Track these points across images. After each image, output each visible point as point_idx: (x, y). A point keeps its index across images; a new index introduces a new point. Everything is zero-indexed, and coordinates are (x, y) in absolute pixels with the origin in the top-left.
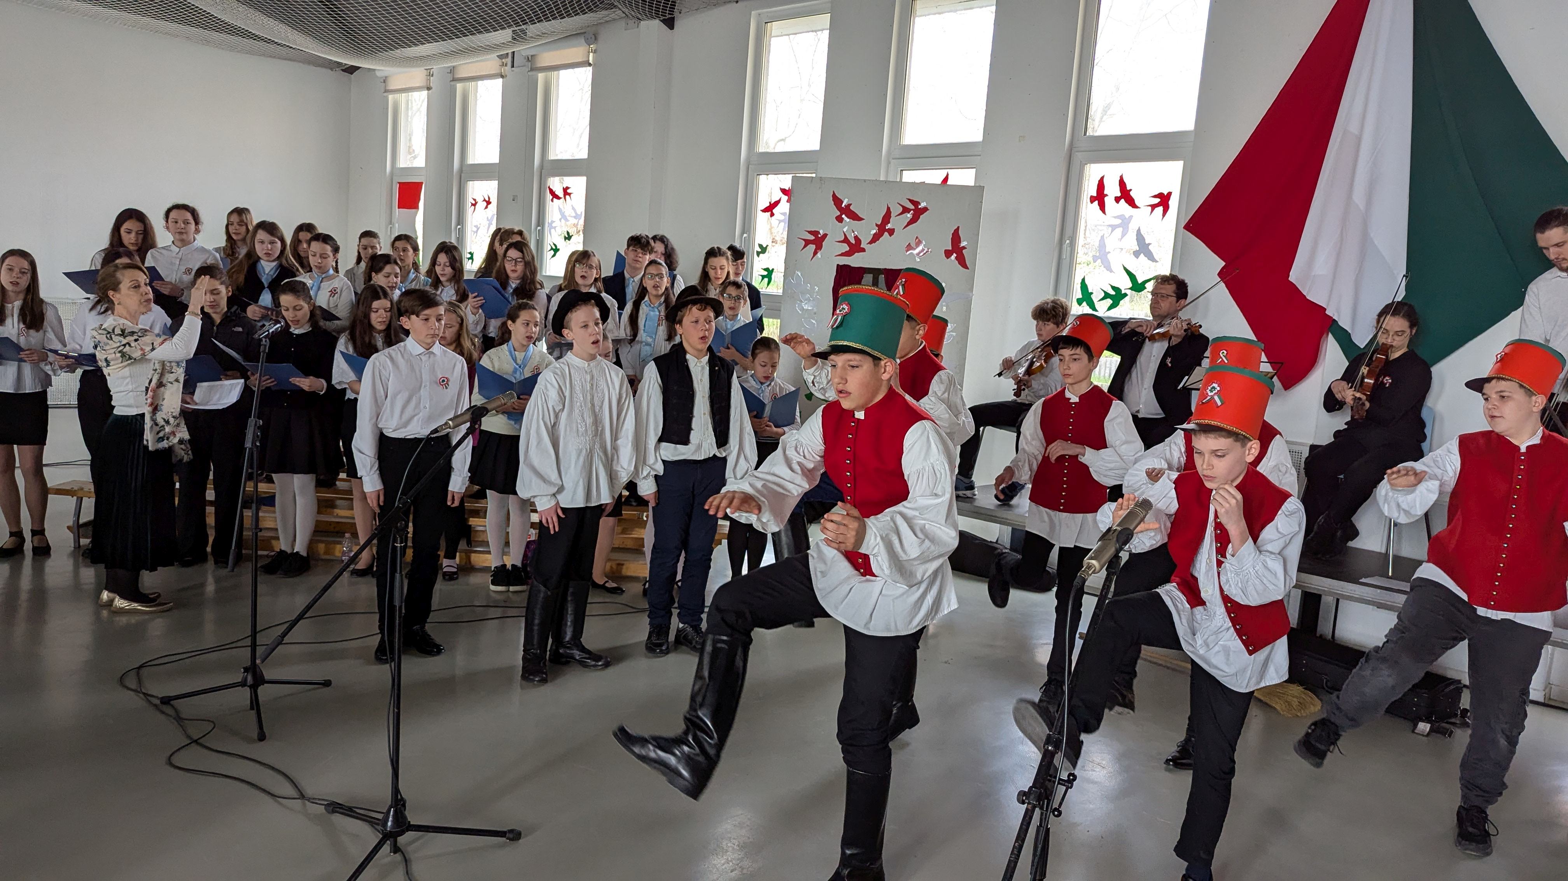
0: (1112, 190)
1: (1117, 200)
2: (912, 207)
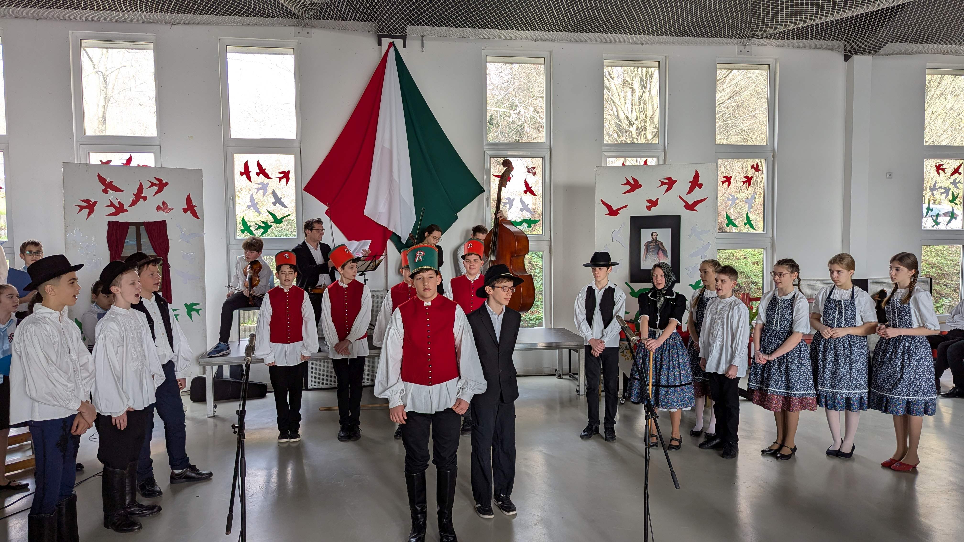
0: (254, 169)
1: (258, 174)
2: (158, 183)
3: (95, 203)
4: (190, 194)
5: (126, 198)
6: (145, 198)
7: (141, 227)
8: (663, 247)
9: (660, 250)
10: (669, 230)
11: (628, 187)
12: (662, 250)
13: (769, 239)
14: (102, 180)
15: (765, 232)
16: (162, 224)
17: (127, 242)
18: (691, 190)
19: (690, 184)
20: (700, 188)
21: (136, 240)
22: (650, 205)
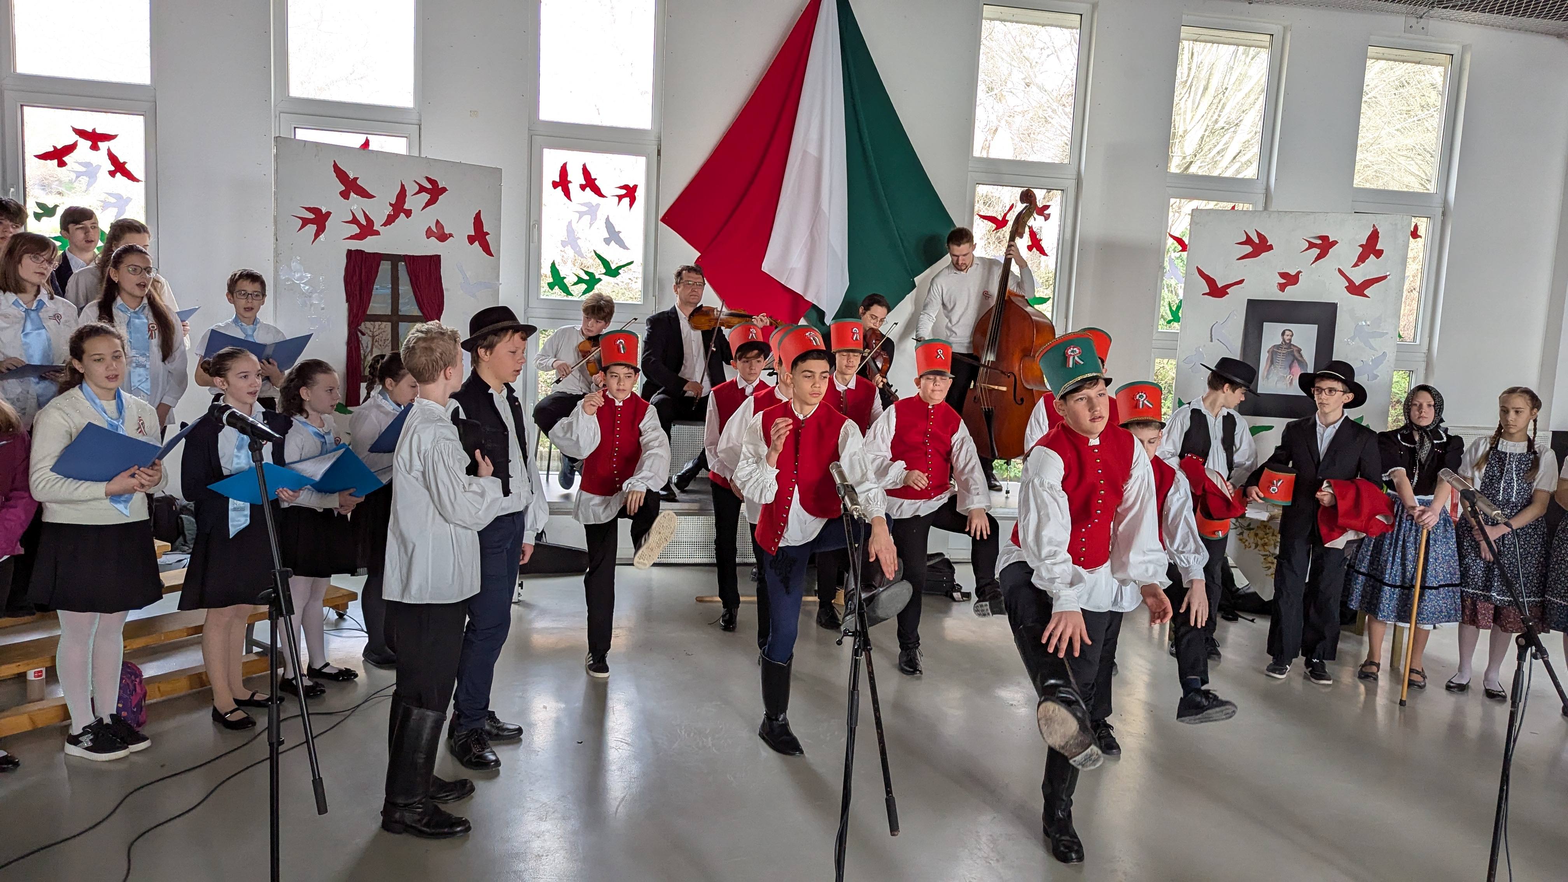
2: (429, 186)
3: (328, 214)
4: (480, 211)
5: (379, 211)
6: (408, 213)
7: (400, 263)
8: (1301, 356)
9: (1295, 361)
10: (1314, 328)
11: (1248, 249)
12: (1298, 361)
13: (1423, 355)
14: (341, 174)
15: (1418, 342)
16: (435, 261)
17: (377, 289)
18: (1362, 258)
19: (1361, 249)
20: (1378, 258)
21: (390, 286)
22: (1285, 281)
